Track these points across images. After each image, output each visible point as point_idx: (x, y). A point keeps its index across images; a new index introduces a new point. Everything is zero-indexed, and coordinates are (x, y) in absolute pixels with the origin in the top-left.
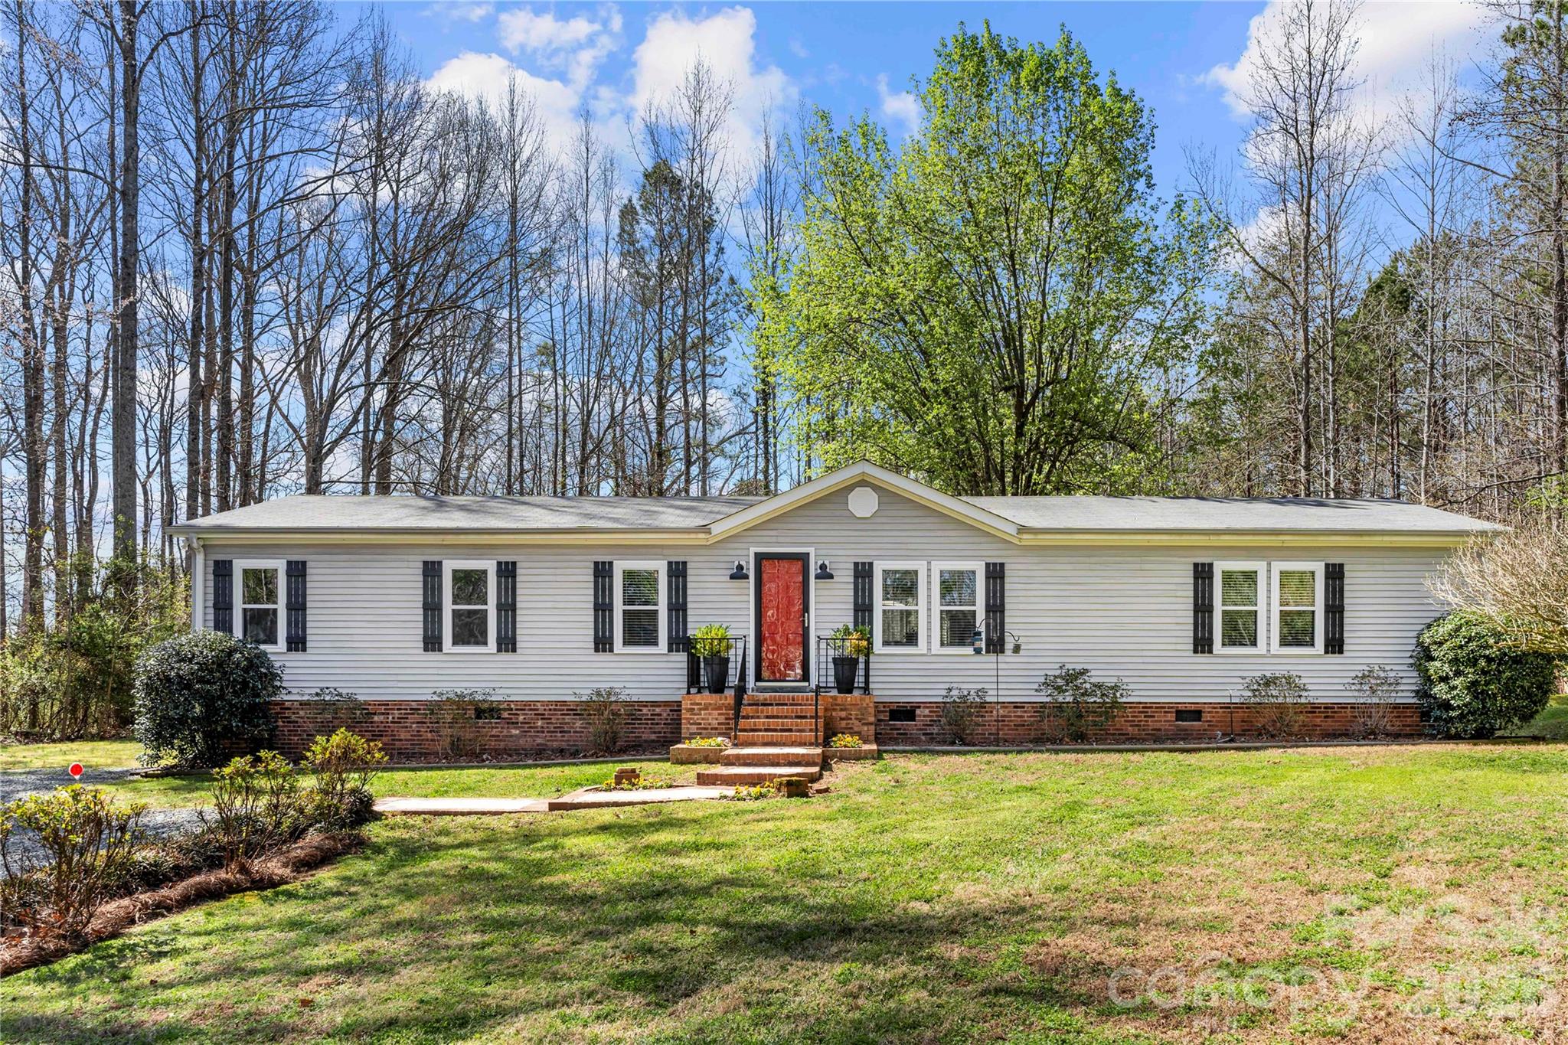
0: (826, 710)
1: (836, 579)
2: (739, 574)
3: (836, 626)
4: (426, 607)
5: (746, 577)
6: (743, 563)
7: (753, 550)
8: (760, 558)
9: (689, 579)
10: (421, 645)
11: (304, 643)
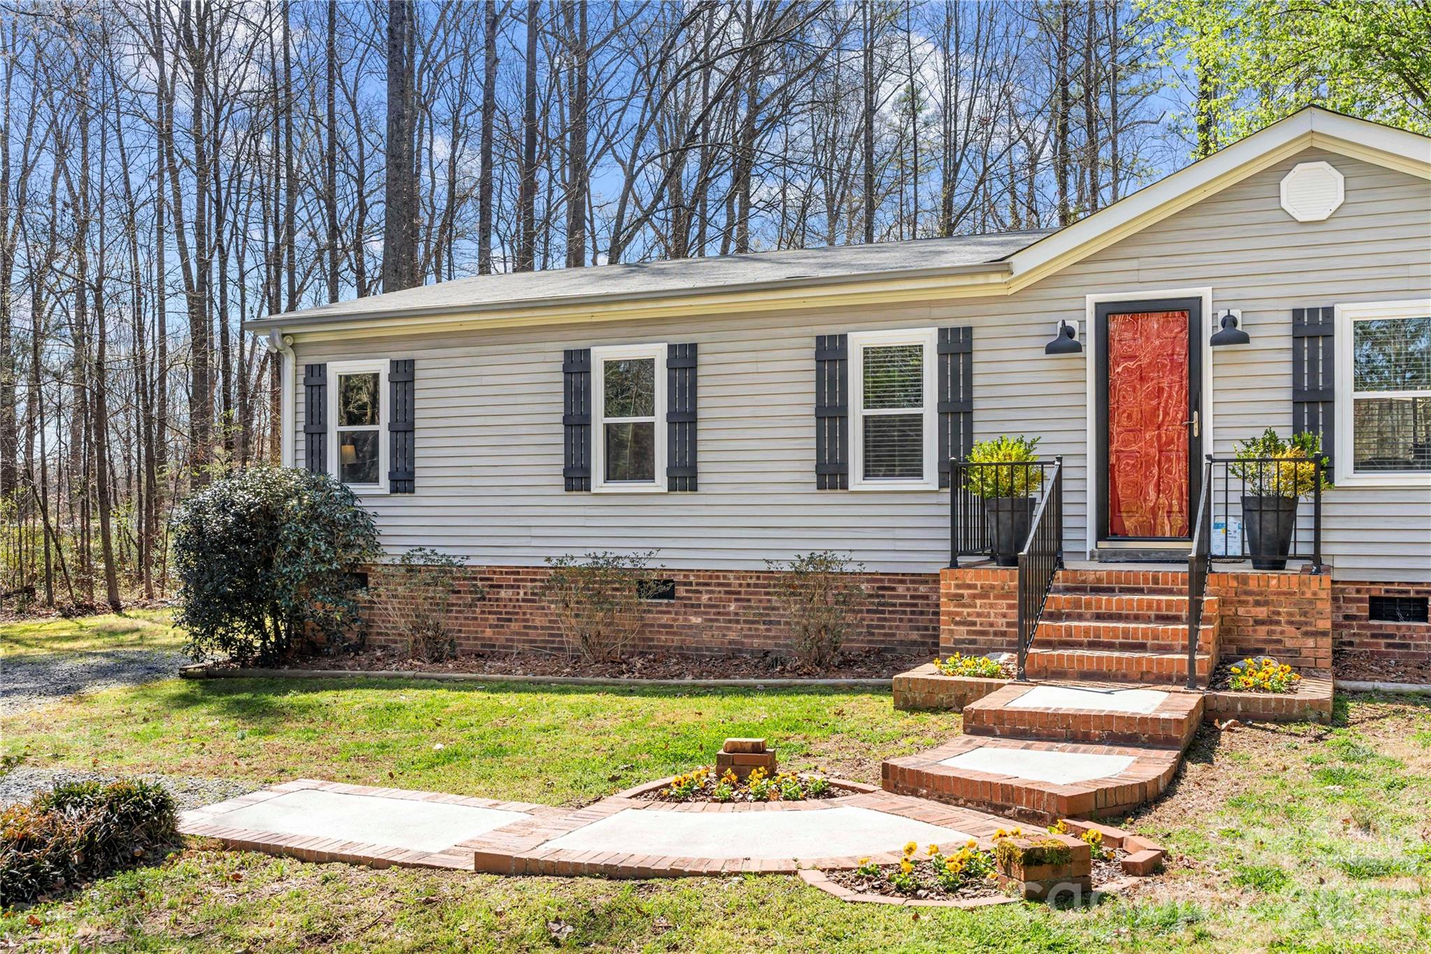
0: (1223, 603)
1: (1254, 344)
2: (1065, 343)
3: (1248, 434)
4: (568, 422)
5: (1078, 348)
6: (1071, 323)
7: (1092, 299)
8: (1105, 312)
9: (976, 357)
10: (562, 481)
11: (412, 481)
